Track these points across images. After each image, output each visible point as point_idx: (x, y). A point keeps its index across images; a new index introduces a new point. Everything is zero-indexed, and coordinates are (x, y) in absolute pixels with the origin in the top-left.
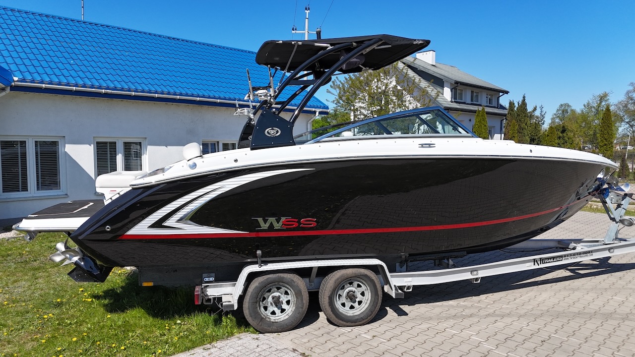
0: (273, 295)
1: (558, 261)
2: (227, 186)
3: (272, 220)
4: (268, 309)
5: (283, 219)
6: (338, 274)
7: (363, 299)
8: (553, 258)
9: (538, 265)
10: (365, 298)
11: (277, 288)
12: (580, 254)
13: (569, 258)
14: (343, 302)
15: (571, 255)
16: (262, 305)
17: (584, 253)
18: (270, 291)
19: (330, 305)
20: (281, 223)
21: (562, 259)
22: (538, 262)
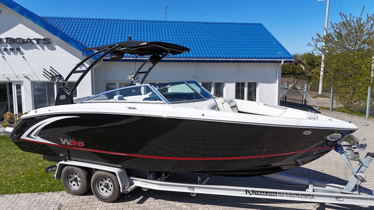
0: (74, 176)
1: (272, 195)
2: (48, 122)
3: (66, 140)
4: (73, 182)
5: (70, 140)
6: (97, 173)
8: (267, 193)
9: (251, 195)
10: (112, 188)
11: (75, 173)
12: (297, 195)
13: (285, 196)
14: (103, 188)
15: (287, 194)
16: (70, 180)
17: (302, 195)
18: (72, 174)
19: (93, 188)
20: (69, 143)
21: (276, 195)
22: (250, 193)
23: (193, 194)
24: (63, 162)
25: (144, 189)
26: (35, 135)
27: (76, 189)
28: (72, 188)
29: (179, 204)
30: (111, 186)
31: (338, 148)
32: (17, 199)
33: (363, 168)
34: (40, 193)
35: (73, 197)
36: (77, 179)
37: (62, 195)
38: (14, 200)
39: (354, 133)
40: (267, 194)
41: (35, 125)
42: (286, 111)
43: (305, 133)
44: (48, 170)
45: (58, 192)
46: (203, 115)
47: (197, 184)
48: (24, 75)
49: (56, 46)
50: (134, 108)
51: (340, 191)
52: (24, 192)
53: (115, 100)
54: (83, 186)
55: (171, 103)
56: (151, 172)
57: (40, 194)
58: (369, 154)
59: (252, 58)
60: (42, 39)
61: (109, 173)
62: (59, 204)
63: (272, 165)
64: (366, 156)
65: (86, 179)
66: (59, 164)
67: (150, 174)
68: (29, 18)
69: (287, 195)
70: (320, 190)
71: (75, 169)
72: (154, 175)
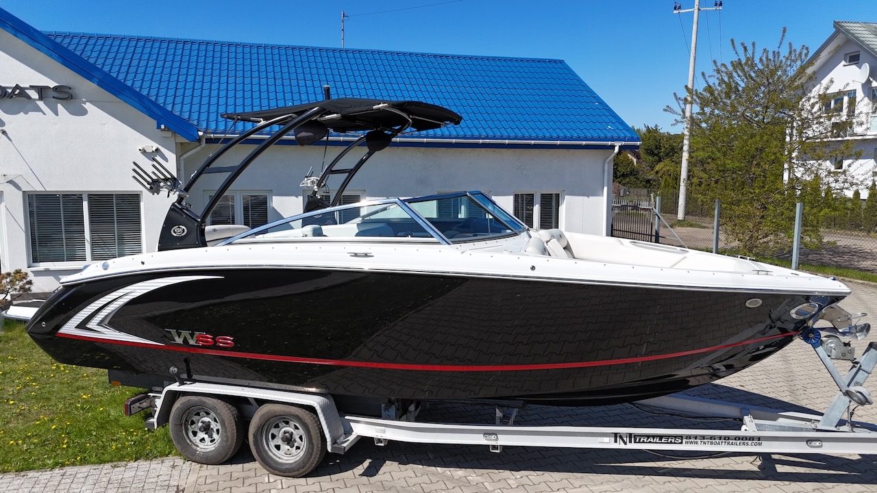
0: (203, 419)
1: (671, 443)
2: (138, 291)
3: (185, 333)
4: (198, 434)
5: (197, 333)
6: (265, 409)
7: (301, 445)
8: (661, 437)
9: (625, 443)
10: (304, 445)
11: (205, 412)
12: (727, 438)
13: (699, 443)
14: (278, 444)
15: (703, 437)
16: (191, 429)
17: (737, 439)
18: (198, 414)
19: (255, 445)
20: (195, 338)
21: (680, 441)
22: (625, 439)
23: (495, 447)
24: (175, 387)
25: (380, 441)
26: (100, 324)
27: (208, 450)
28: (198, 449)
29: (459, 473)
30: (301, 438)
31: (810, 336)
32: (63, 481)
33: (861, 375)
34: (116, 463)
35: (202, 469)
36: (209, 425)
37: (173, 467)
38: (57, 483)
39: (842, 301)
40: (661, 439)
41: (102, 299)
42: (685, 258)
43: (750, 304)
44: (132, 406)
45: (159, 458)
46: (533, 268)
47: (494, 424)
48: (4, 175)
49: (88, 106)
50: (366, 255)
51: (813, 426)
52: (73, 464)
53: (306, 236)
54: (227, 441)
55: (454, 243)
56: (390, 403)
57: (115, 466)
58: (873, 346)
59: (551, 138)
60: (52, 87)
61: (297, 409)
62: (174, 486)
63: (675, 375)
64: (867, 350)
65: (234, 424)
66: (164, 392)
67: (390, 407)
68: (19, 35)
69: (705, 441)
70: (770, 425)
71: (207, 401)
72: (397, 409)
